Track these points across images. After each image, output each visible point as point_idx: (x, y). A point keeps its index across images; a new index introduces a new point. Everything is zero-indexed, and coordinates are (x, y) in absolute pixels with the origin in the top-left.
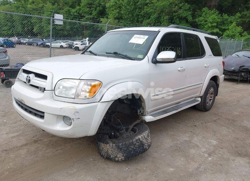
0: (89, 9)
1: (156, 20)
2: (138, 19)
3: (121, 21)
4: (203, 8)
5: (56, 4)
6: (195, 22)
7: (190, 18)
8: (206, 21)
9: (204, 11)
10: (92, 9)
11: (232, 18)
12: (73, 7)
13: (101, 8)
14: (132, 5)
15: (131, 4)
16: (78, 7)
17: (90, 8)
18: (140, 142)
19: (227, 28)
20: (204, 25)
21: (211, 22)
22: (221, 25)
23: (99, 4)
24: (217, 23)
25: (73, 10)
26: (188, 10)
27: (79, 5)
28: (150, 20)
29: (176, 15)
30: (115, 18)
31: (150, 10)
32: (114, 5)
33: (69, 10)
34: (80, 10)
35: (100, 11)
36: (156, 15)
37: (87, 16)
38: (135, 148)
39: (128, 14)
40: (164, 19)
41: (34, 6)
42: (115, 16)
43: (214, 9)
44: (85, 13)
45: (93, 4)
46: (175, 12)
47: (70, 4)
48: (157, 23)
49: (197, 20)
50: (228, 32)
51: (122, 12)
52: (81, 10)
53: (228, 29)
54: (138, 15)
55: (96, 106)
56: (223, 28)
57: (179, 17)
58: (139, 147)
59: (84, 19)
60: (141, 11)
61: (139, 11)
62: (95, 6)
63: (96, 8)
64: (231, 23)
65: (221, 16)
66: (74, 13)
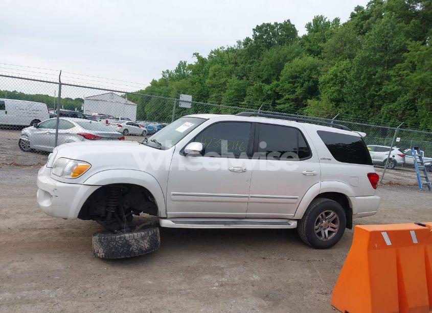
0: (291, 85)
1: (408, 104)
2: (372, 102)
3: (342, 104)
5: (245, 78)
10: (296, 85)
12: (267, 81)
13: (311, 84)
14: (364, 79)
15: (362, 77)
16: (275, 82)
17: (294, 83)
18: (124, 241)
23: (309, 77)
25: (267, 87)
27: (278, 79)
28: (396, 104)
30: (332, 100)
31: (394, 88)
32: (332, 79)
33: (261, 86)
34: (277, 86)
35: (309, 88)
36: (408, 97)
37: (287, 96)
38: (116, 246)
39: (355, 94)
40: (422, 102)
41: (214, 81)
42: (332, 97)
44: (285, 90)
45: (299, 77)
47: (265, 77)
48: (409, 110)
51: (344, 90)
52: (279, 87)
54: (374, 96)
55: (78, 188)
58: (123, 246)
59: (282, 100)
60: (380, 89)
61: (377, 89)
62: (301, 81)
63: (303, 84)
66: (268, 91)
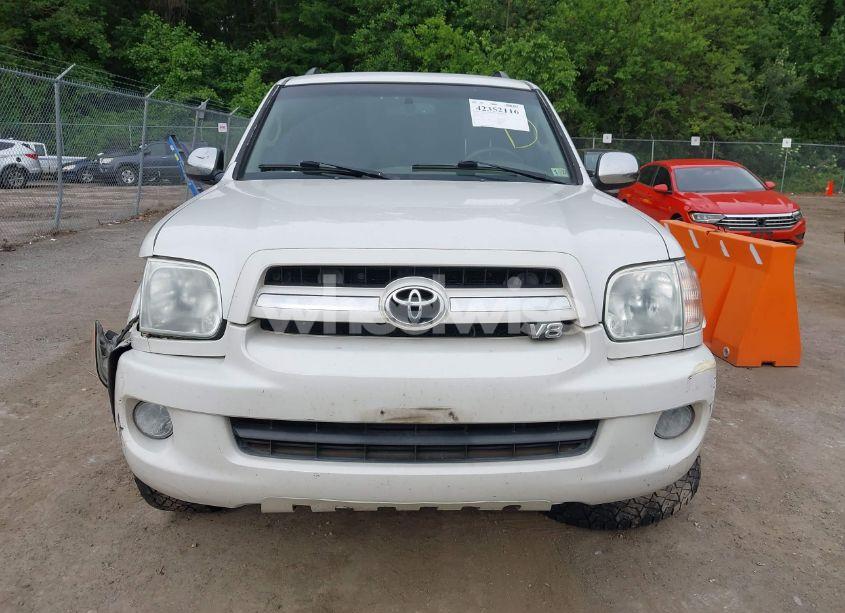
4: (142, 14)
6: (126, 60)
7: (104, 47)
8: (163, 60)
9: (147, 26)
11: (240, 57)
19: (233, 85)
20: (160, 73)
21: (182, 66)
22: (214, 78)
24: (203, 67)
26: (89, 13)
29: (45, 29)
43: (183, 23)
46: (37, 18)
49: (131, 53)
50: (243, 99)
53: (239, 90)
56: (223, 85)
57: (58, 39)
64: (244, 71)
65: (209, 45)
